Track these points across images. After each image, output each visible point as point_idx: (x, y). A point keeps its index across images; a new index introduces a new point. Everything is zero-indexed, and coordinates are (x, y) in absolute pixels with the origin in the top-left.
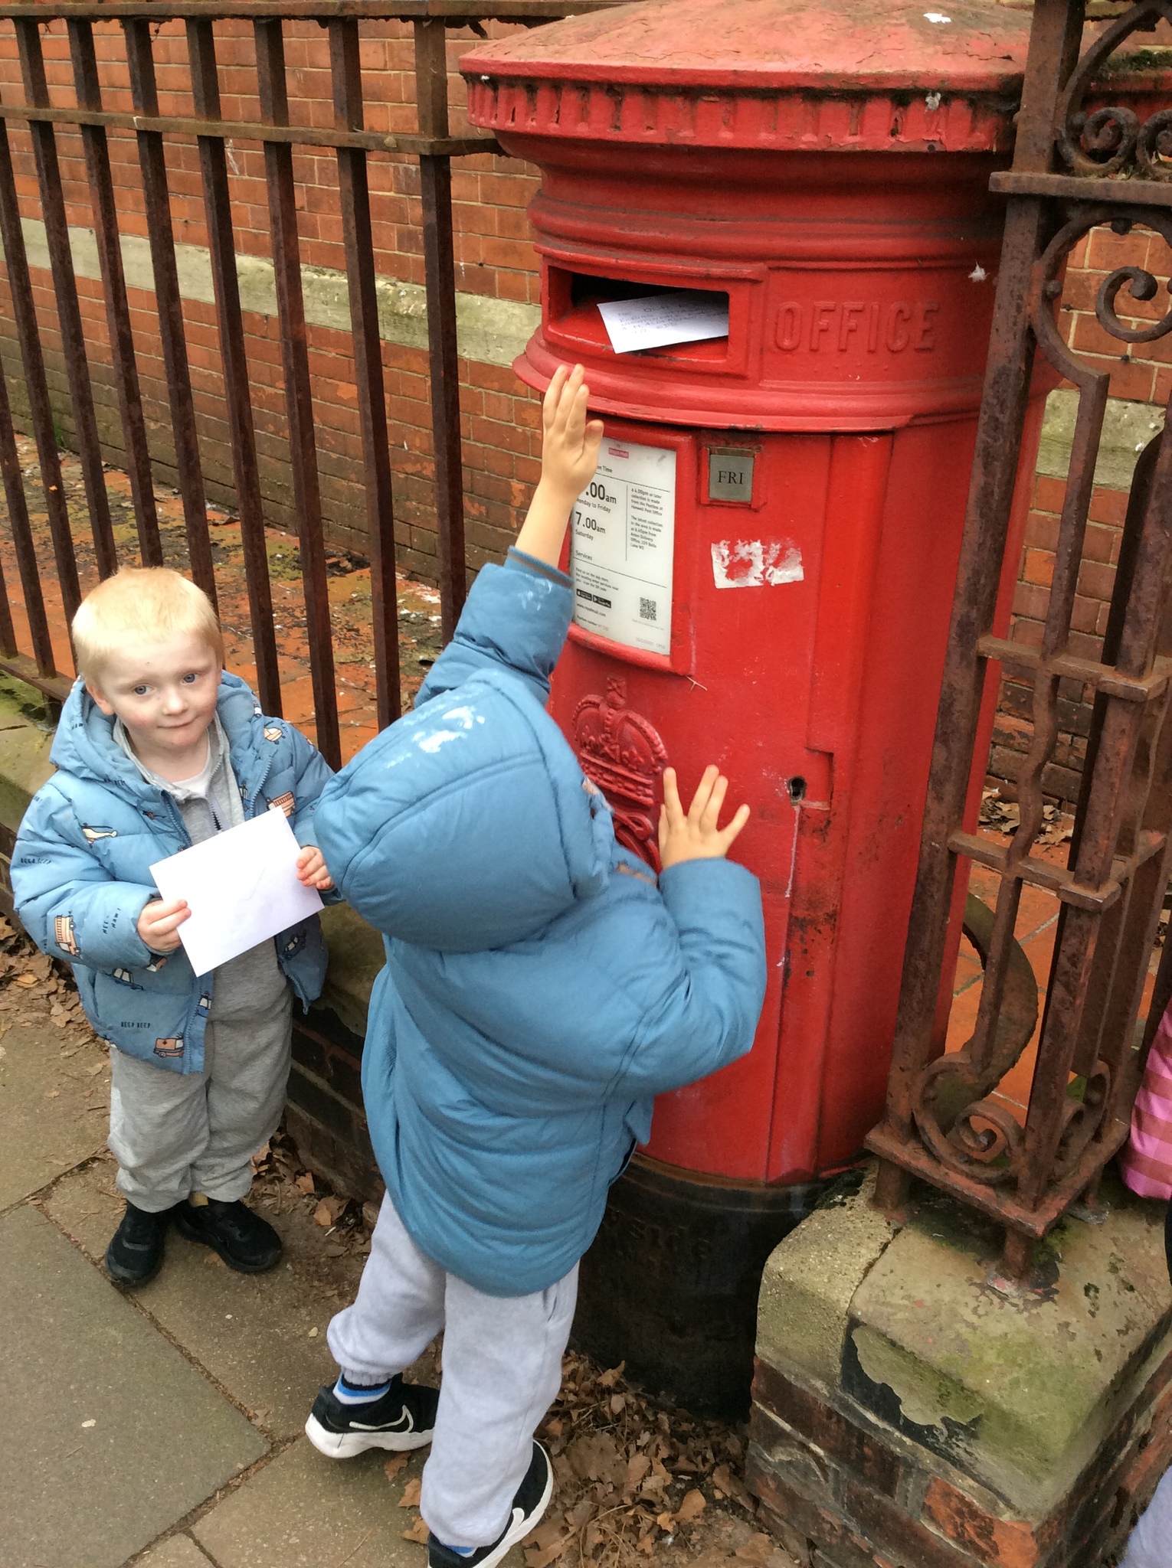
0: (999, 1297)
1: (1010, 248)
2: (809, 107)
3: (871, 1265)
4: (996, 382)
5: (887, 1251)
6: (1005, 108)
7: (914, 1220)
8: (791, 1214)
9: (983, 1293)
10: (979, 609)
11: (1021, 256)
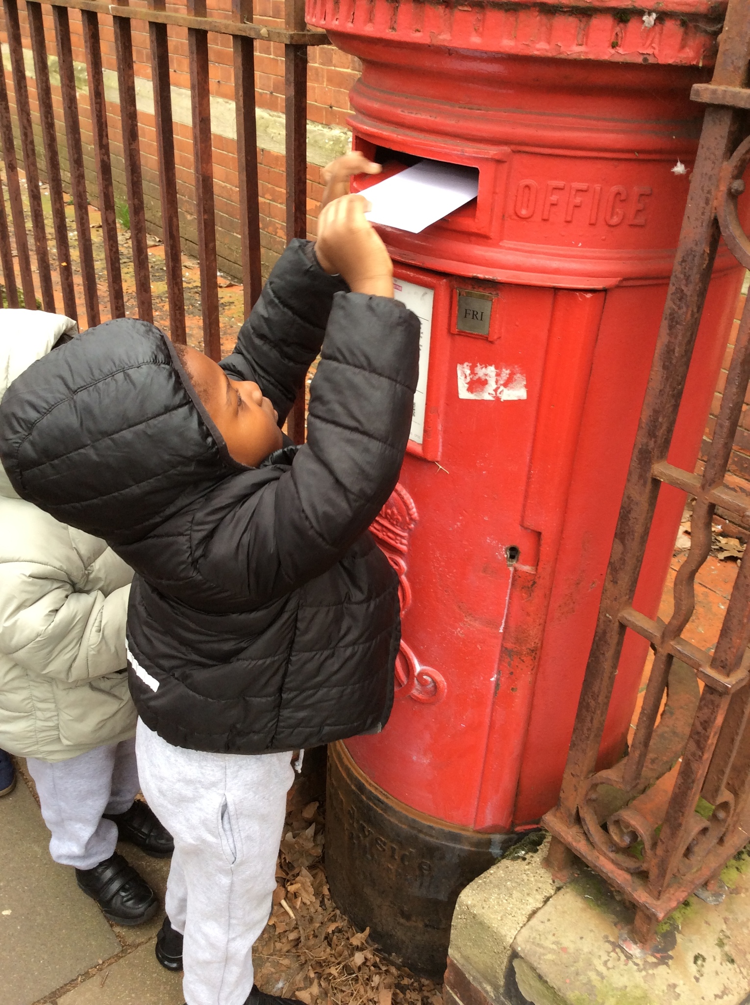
0: (626, 956)
1: (705, 149)
2: (545, 19)
3: (534, 912)
4: (684, 261)
5: (549, 903)
6: (711, 28)
7: (574, 881)
8: (491, 853)
9: (614, 950)
10: (655, 442)
11: (712, 157)
